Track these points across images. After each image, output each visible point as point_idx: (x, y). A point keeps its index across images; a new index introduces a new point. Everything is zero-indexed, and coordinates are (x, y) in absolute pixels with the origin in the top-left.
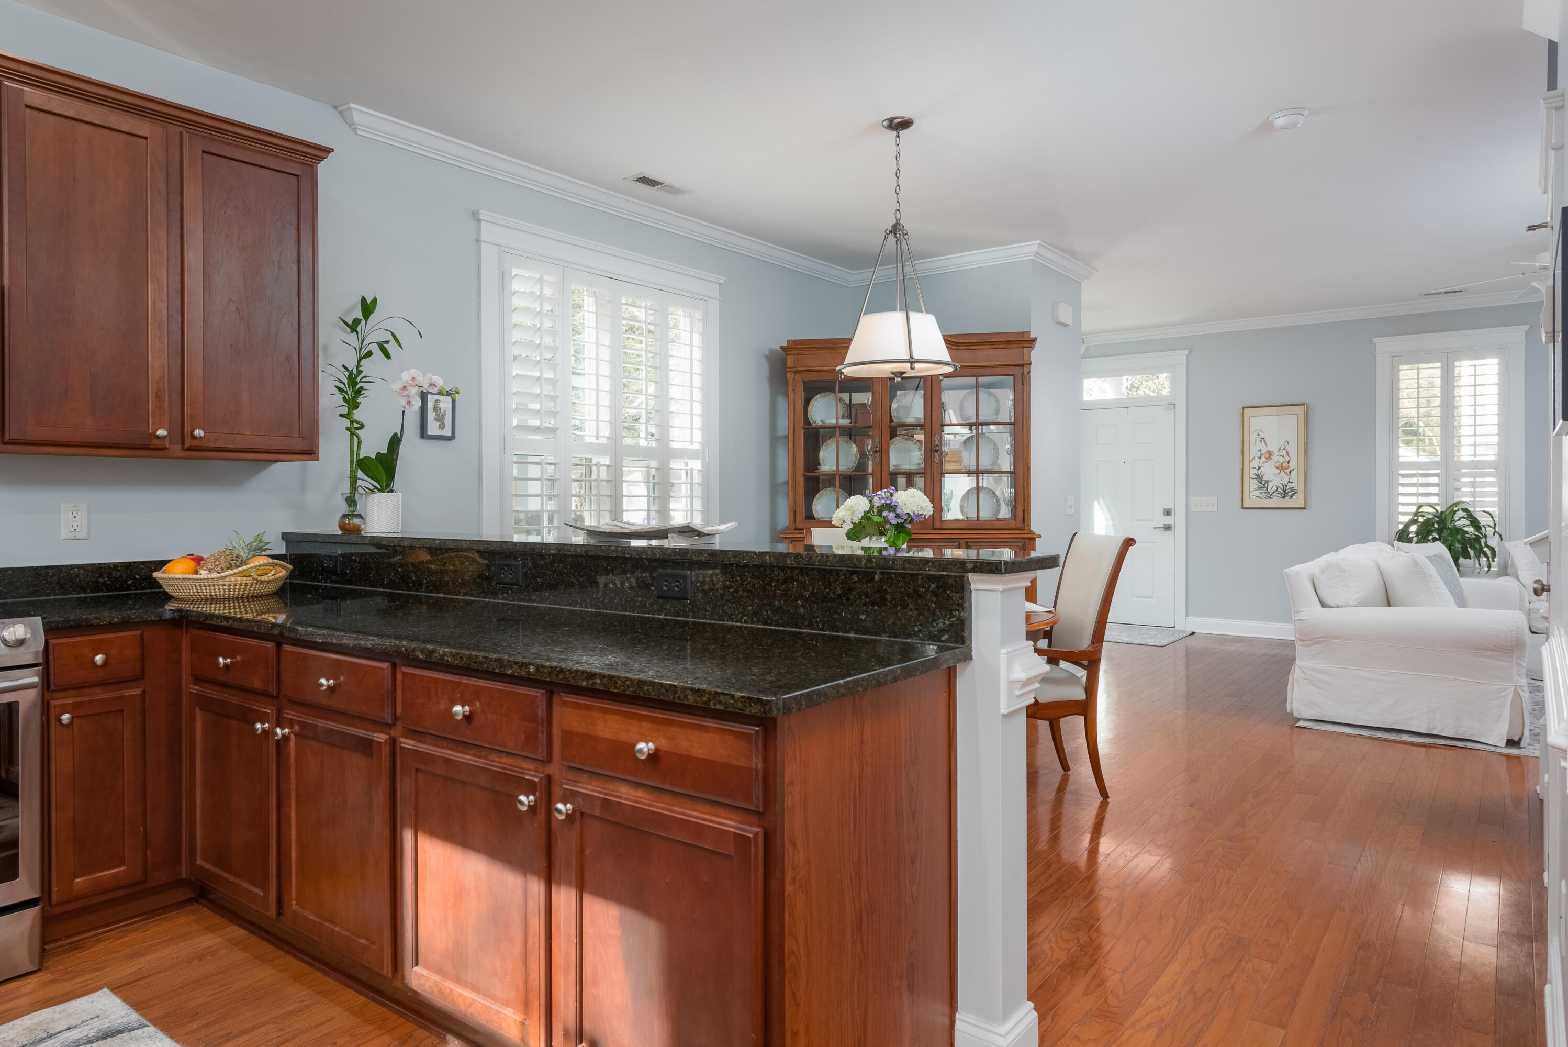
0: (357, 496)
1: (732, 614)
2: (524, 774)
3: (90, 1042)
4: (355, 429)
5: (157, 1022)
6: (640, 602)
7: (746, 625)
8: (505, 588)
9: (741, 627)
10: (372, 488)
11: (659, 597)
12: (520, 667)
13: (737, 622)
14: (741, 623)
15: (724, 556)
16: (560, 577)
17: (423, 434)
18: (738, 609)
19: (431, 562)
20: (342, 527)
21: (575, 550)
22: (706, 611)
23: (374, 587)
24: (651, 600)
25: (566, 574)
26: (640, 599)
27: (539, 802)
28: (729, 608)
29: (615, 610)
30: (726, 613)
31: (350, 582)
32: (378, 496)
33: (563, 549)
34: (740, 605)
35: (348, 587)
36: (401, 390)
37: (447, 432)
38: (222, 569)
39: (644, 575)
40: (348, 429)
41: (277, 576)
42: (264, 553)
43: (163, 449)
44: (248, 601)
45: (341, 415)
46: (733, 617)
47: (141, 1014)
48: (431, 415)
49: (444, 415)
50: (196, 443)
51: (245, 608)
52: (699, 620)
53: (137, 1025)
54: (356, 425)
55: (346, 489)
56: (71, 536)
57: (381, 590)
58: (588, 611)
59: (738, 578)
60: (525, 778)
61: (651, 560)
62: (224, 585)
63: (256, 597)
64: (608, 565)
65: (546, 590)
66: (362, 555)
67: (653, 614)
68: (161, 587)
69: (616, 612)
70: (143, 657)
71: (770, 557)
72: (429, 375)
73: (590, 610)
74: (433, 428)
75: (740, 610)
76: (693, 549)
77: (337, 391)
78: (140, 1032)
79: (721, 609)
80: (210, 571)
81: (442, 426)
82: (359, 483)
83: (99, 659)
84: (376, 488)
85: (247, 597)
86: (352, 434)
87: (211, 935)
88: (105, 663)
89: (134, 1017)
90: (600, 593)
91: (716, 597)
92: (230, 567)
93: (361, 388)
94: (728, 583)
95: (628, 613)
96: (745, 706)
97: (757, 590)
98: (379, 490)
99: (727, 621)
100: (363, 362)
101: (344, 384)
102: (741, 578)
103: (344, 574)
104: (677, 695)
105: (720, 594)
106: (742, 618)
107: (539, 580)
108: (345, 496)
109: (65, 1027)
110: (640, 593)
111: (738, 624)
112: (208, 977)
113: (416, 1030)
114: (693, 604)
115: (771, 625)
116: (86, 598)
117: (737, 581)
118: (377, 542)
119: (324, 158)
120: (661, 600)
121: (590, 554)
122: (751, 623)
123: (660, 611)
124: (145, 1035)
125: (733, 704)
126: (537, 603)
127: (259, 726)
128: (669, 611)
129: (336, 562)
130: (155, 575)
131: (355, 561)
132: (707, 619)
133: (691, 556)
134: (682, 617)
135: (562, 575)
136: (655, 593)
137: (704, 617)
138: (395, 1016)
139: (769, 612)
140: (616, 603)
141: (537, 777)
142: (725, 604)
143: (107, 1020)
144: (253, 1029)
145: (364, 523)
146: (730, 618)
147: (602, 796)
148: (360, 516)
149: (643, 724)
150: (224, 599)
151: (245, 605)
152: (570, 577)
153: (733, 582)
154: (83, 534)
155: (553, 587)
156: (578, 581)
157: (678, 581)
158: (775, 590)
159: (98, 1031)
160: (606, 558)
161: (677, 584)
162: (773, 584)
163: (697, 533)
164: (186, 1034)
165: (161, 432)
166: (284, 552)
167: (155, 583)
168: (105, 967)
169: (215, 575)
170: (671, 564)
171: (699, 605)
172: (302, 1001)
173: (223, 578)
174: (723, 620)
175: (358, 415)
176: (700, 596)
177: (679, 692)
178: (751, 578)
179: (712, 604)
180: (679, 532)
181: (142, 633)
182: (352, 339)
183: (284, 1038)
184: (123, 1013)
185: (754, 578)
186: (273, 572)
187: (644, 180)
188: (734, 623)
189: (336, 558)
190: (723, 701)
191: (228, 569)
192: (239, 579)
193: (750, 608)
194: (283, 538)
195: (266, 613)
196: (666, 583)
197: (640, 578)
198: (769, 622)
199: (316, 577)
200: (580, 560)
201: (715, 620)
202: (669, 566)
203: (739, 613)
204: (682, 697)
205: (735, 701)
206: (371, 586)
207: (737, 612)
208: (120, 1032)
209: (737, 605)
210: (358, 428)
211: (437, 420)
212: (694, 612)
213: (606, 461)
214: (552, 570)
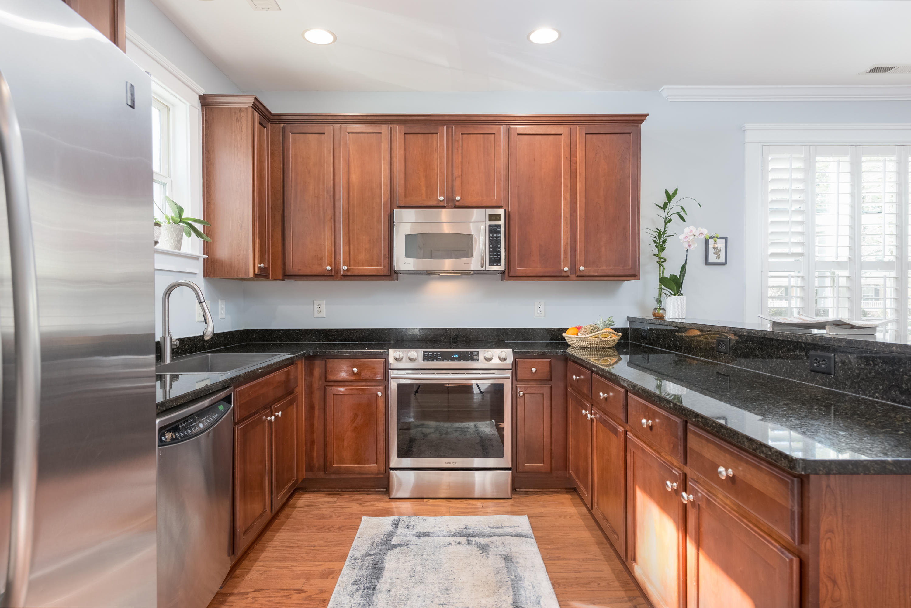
0: (662, 299)
1: (866, 390)
2: (672, 468)
3: (512, 536)
4: (661, 262)
5: (537, 538)
6: (799, 372)
7: (877, 400)
8: (721, 354)
9: (873, 401)
10: (670, 294)
11: (812, 371)
12: (667, 402)
13: (870, 396)
14: (873, 398)
15: (858, 344)
16: (751, 351)
17: (707, 263)
18: (871, 387)
19: (699, 336)
20: (654, 315)
21: (758, 333)
22: (846, 385)
23: (662, 348)
24: (806, 372)
25: (754, 349)
26: (799, 371)
27: (679, 488)
28: (864, 385)
29: (783, 376)
30: (861, 388)
31: (652, 344)
32: (672, 297)
33: (751, 332)
34: (873, 383)
35: (652, 347)
36: (684, 238)
37: (722, 260)
38: (587, 334)
39: (802, 354)
40: (658, 262)
41: (612, 339)
42: (611, 327)
43: (568, 276)
44: (599, 350)
45: (655, 255)
46: (867, 392)
47: (533, 533)
48: (711, 251)
49: (720, 250)
50: (581, 273)
51: (597, 353)
52: (840, 391)
53: (529, 536)
54: (662, 260)
55: (657, 295)
56: (538, 316)
57: (665, 350)
58: (766, 375)
59: (871, 362)
60: (672, 471)
61: (806, 343)
62: (587, 341)
63: (603, 348)
64: (778, 345)
65: (743, 358)
66: (657, 330)
67: (807, 382)
68: (566, 340)
69: (783, 378)
70: (551, 372)
71: (897, 347)
72: (700, 228)
73: (767, 374)
74: (712, 258)
75: (872, 388)
76: (834, 338)
77: (653, 242)
78: (529, 539)
79: (857, 385)
80: (582, 334)
81: (719, 257)
82: (663, 291)
83: (534, 370)
84: (672, 294)
85: (599, 348)
86: (660, 265)
87: (574, 508)
88: (536, 371)
89: (530, 532)
90: (774, 363)
91: (853, 375)
92: (591, 333)
93: (666, 239)
94: (863, 365)
95: (790, 380)
96: (778, 459)
97: (886, 373)
98: (673, 295)
99: (862, 395)
100: (668, 225)
101: (656, 238)
102: (873, 363)
103: (650, 340)
104: (739, 440)
105: (857, 373)
106: (874, 394)
107: (739, 351)
108: (656, 298)
109: (507, 526)
110: (799, 366)
111: (871, 398)
112: (564, 527)
113: (639, 597)
114: (836, 378)
115: (899, 403)
116: (543, 343)
117: (870, 365)
118: (671, 323)
119: (644, 120)
120: (813, 373)
121: (766, 337)
122: (882, 399)
123: (812, 381)
124: (530, 542)
125: (770, 456)
126: (738, 366)
127: (583, 411)
128: (819, 382)
129: (647, 333)
130: (563, 335)
131: (654, 333)
132: (846, 391)
133: (833, 343)
134: (828, 387)
135: (751, 349)
136: (809, 367)
137: (844, 389)
138: (633, 584)
139: (897, 392)
140: (784, 372)
141: (678, 472)
142: (860, 382)
143: (521, 529)
144: (570, 559)
145: (665, 313)
146: (865, 393)
147: (707, 496)
148: (663, 309)
149: (727, 455)
150: (588, 348)
151: (597, 352)
152: (756, 351)
153: (867, 365)
154: (542, 315)
155: (746, 356)
156: (760, 354)
157: (824, 360)
158: (903, 375)
159: (516, 533)
160: (777, 340)
161: (824, 362)
162: (901, 370)
163: (850, 326)
164: (545, 549)
165: (566, 269)
166: (628, 327)
167: (563, 339)
168: (531, 506)
169: (584, 336)
170: (820, 348)
171: (840, 380)
172: (596, 556)
173: (586, 338)
174: (859, 394)
175: (663, 254)
176: (841, 373)
177: (740, 438)
178: (882, 363)
179: (850, 380)
180: (834, 324)
181: (551, 360)
182: (662, 213)
183: (580, 570)
184: (527, 529)
185: (884, 364)
186: (610, 337)
187: (876, 70)
188: (867, 397)
189: (647, 331)
190: (765, 451)
191: (590, 333)
192: (594, 339)
193: (881, 387)
194: (627, 320)
195: (606, 356)
196: (816, 361)
197: (799, 355)
198: (898, 400)
199: (640, 341)
200: (762, 340)
201: (852, 393)
202: (819, 348)
203: (872, 389)
204: (742, 442)
205: (772, 453)
206: (661, 348)
207: (870, 389)
208: (523, 536)
209: (870, 383)
210: (663, 262)
211: (715, 254)
212: (836, 385)
213: (846, 273)
214: (746, 346)
